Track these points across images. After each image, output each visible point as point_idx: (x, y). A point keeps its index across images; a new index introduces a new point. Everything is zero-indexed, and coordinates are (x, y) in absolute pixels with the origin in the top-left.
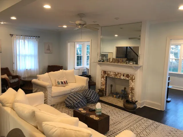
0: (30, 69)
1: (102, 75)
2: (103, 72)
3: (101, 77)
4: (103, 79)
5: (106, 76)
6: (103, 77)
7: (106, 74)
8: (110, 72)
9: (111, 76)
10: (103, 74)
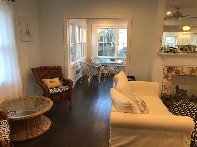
0: (3, 84)
1: (164, 73)
2: (166, 69)
3: (163, 77)
4: (166, 80)
5: (174, 74)
6: (166, 77)
7: (174, 72)
8: (182, 67)
9: (183, 74)
10: (167, 72)
